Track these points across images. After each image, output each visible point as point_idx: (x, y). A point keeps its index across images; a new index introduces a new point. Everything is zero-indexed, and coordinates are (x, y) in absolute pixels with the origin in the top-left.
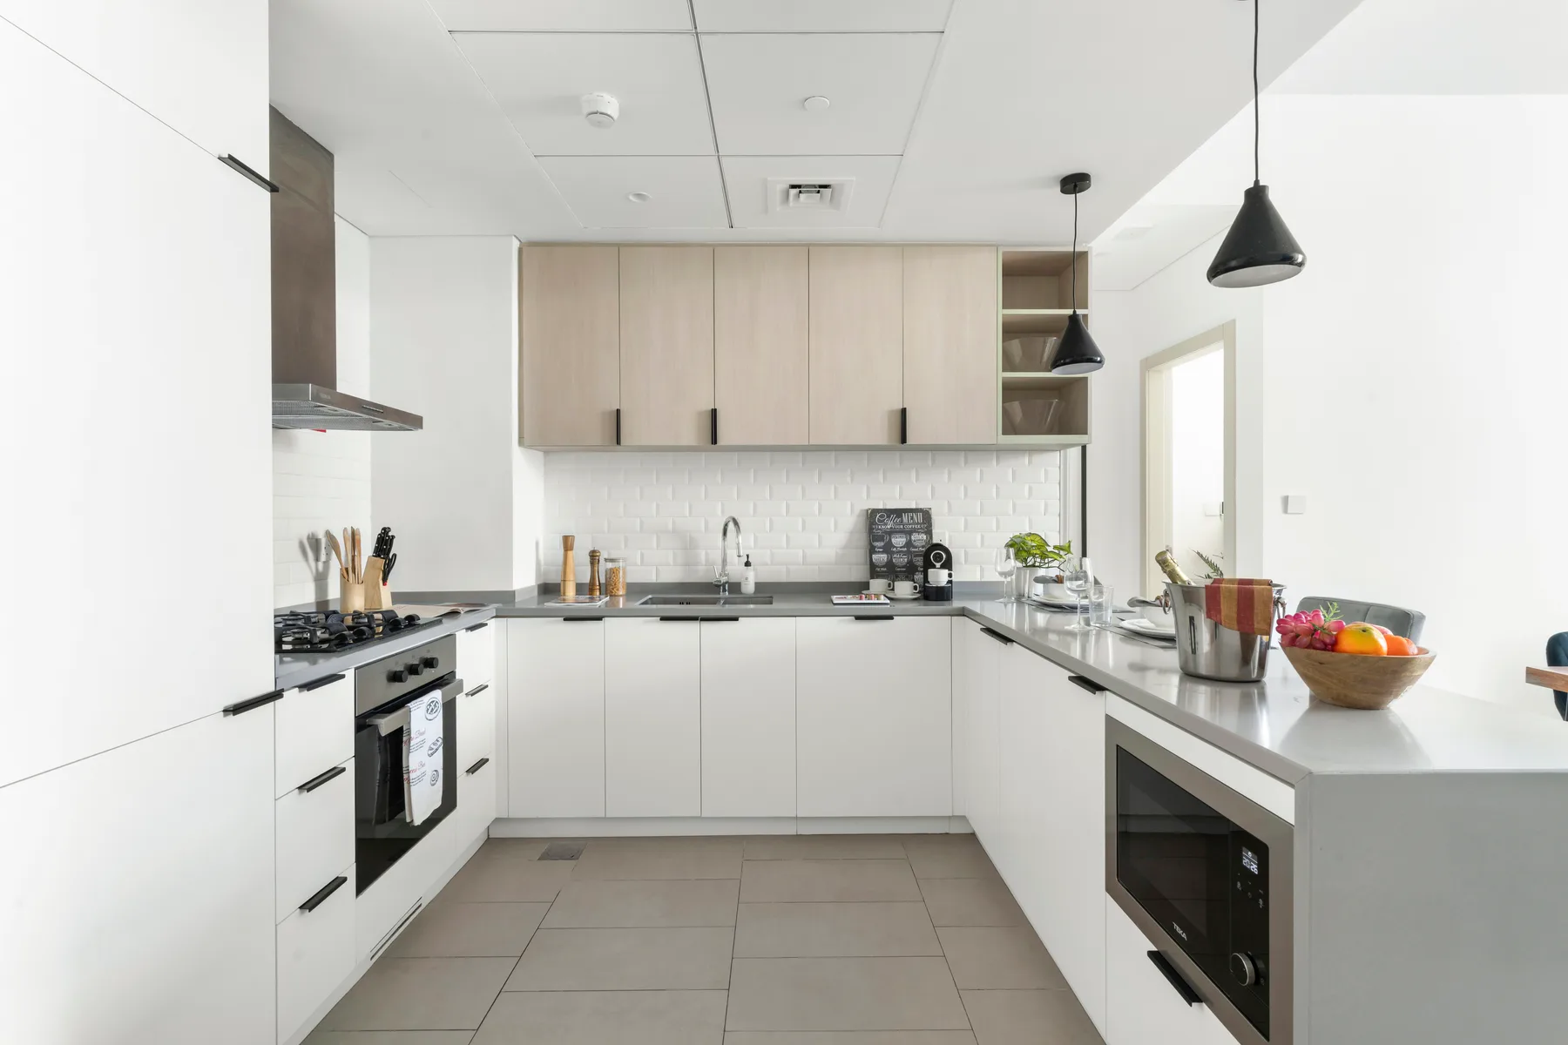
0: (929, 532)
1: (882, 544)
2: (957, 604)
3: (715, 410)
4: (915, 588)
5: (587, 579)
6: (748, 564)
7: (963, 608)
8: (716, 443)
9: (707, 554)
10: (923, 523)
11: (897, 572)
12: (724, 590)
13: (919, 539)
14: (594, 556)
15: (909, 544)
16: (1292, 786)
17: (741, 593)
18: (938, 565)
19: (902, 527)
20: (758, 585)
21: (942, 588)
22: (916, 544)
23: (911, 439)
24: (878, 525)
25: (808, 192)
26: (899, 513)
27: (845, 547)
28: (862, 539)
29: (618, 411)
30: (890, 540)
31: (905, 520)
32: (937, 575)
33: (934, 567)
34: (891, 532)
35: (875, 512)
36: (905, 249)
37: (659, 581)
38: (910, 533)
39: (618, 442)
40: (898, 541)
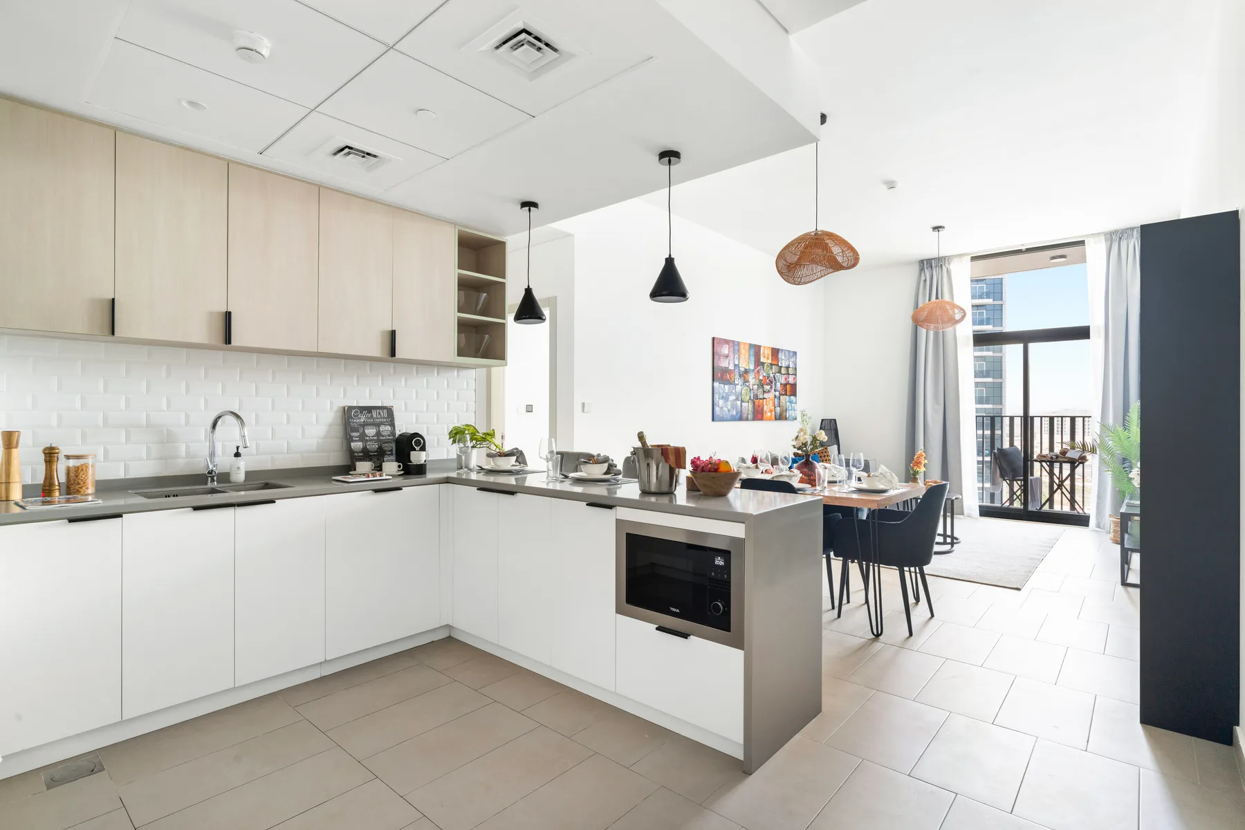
0: (392, 425)
1: (358, 434)
2: (430, 476)
3: (230, 313)
4: (399, 466)
5: (40, 480)
6: (237, 455)
7: (448, 478)
8: (230, 343)
9: (188, 447)
10: (388, 417)
11: (371, 456)
12: (213, 480)
13: (386, 429)
14: (50, 455)
15: (378, 434)
16: (744, 523)
17: (230, 482)
18: (417, 448)
19: (372, 420)
20: (248, 474)
21: (422, 464)
22: (383, 434)
23: (398, 355)
24: (350, 419)
25: (356, 154)
26: (369, 409)
27: (325, 438)
28: (338, 431)
29: (113, 300)
30: (364, 431)
31: (374, 415)
32: (419, 456)
33: (415, 450)
34: (364, 425)
35: (351, 408)
36: (397, 210)
37: (128, 477)
38: (378, 425)
39: (113, 333)
40: (370, 432)
